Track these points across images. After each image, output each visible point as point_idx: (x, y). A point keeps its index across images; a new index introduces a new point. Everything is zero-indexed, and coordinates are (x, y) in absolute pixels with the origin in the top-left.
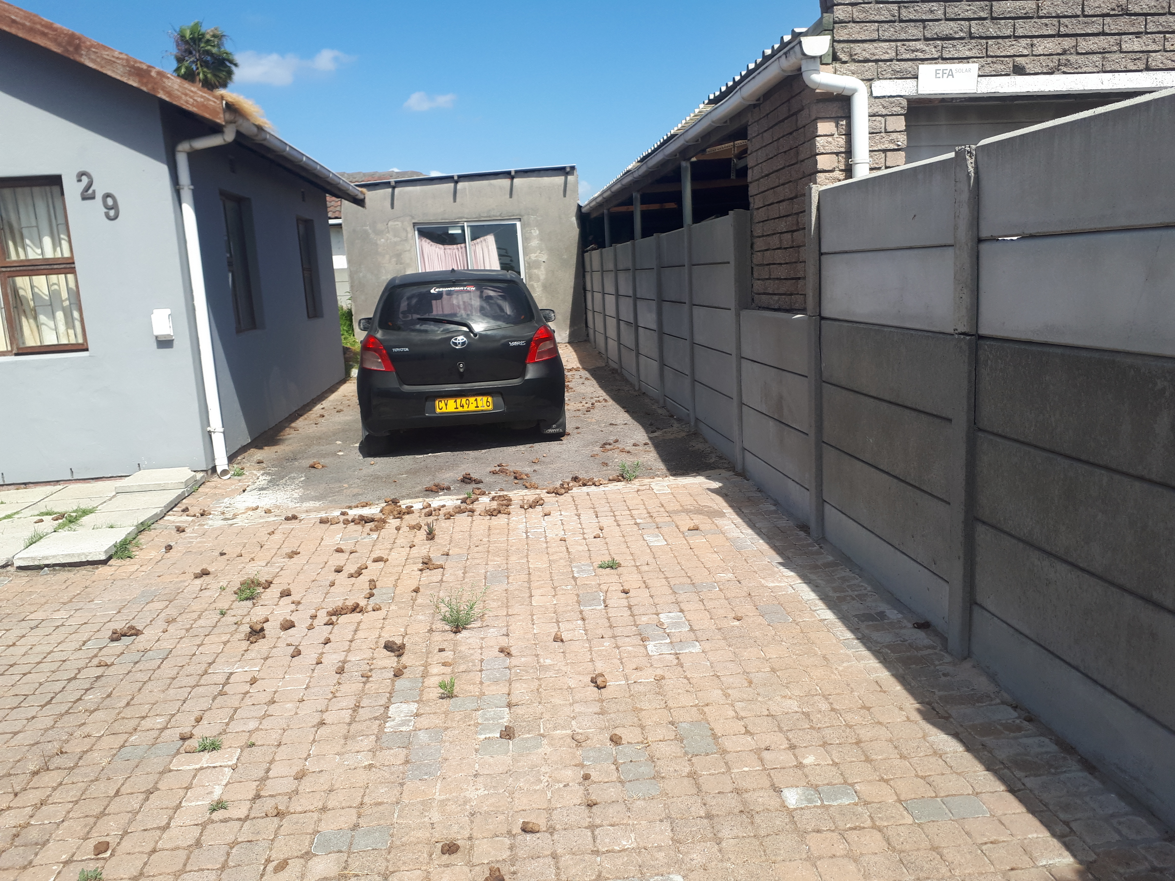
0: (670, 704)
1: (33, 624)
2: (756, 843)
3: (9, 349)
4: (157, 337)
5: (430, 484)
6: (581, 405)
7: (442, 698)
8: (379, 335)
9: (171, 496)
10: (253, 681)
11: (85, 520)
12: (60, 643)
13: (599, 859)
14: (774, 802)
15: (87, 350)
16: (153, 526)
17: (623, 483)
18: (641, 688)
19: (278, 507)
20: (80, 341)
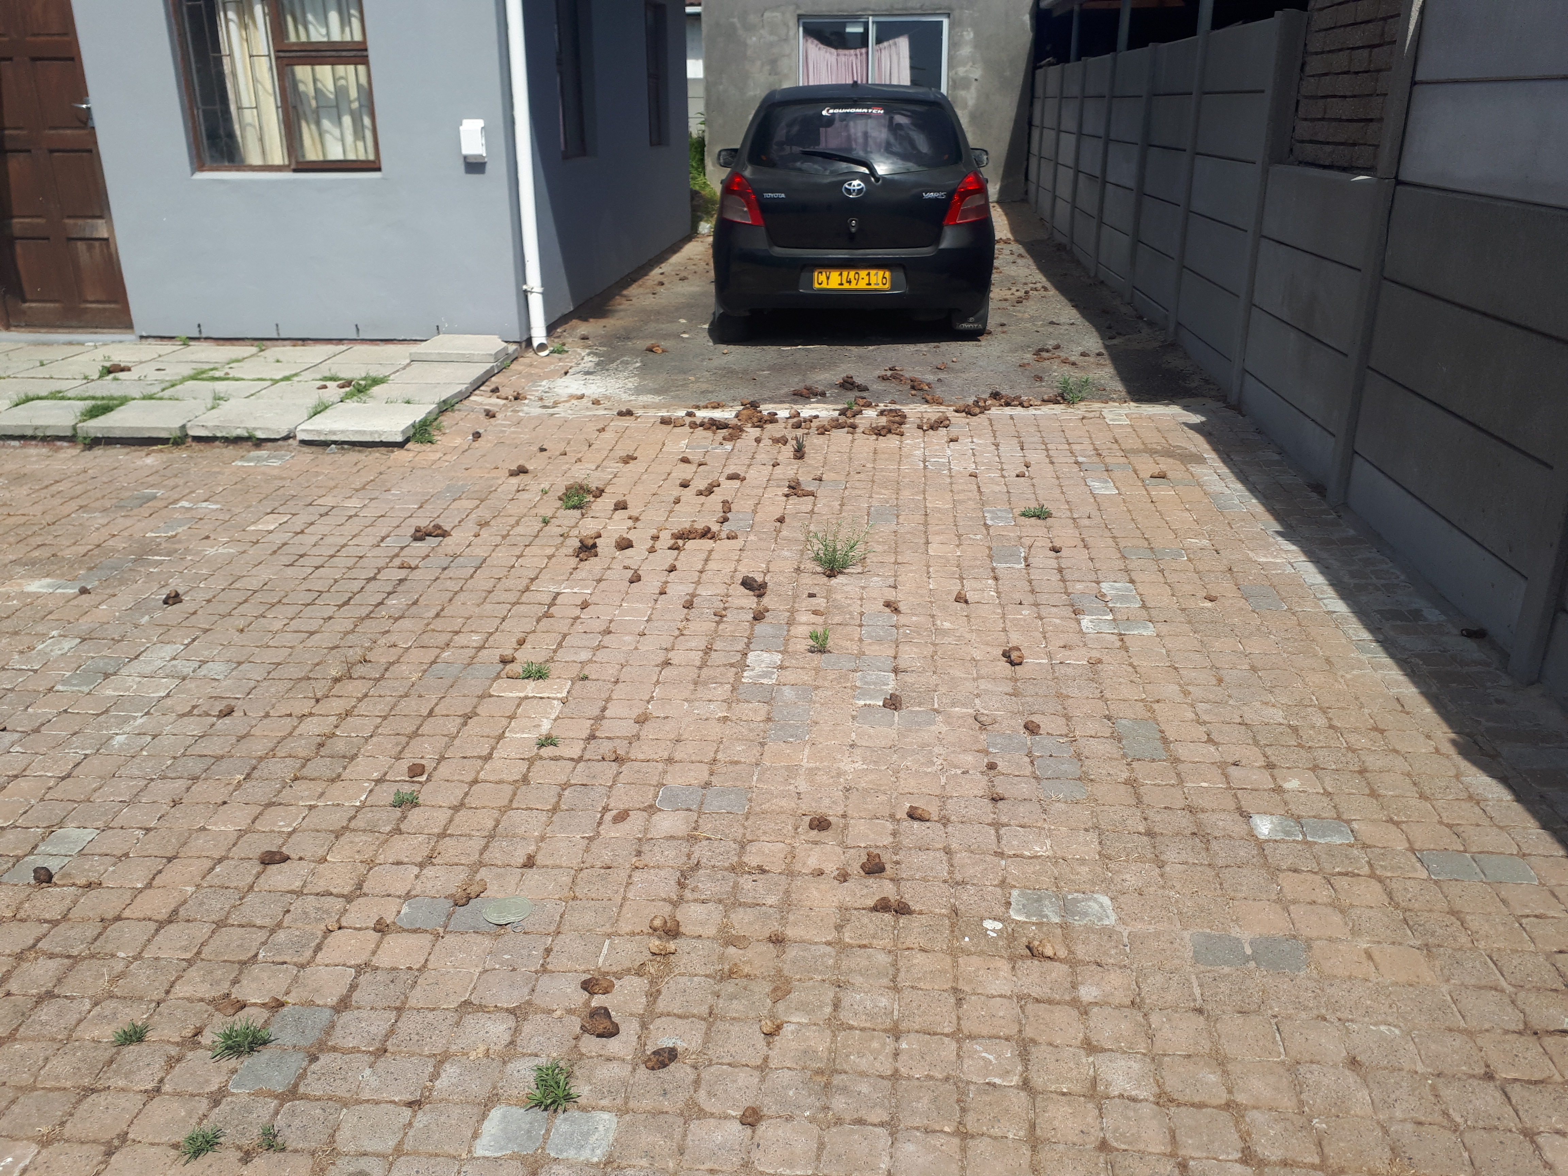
0: (1108, 694)
1: (323, 510)
2: (1211, 873)
3: (287, 163)
4: (465, 157)
5: (800, 387)
6: (1010, 292)
7: (812, 652)
8: (748, 173)
9: (478, 370)
10: (585, 605)
11: (375, 390)
12: (354, 536)
13: (1003, 862)
14: (1238, 828)
15: (379, 169)
16: (457, 407)
17: (1062, 406)
18: (1070, 671)
19: (608, 398)
20: (371, 157)
